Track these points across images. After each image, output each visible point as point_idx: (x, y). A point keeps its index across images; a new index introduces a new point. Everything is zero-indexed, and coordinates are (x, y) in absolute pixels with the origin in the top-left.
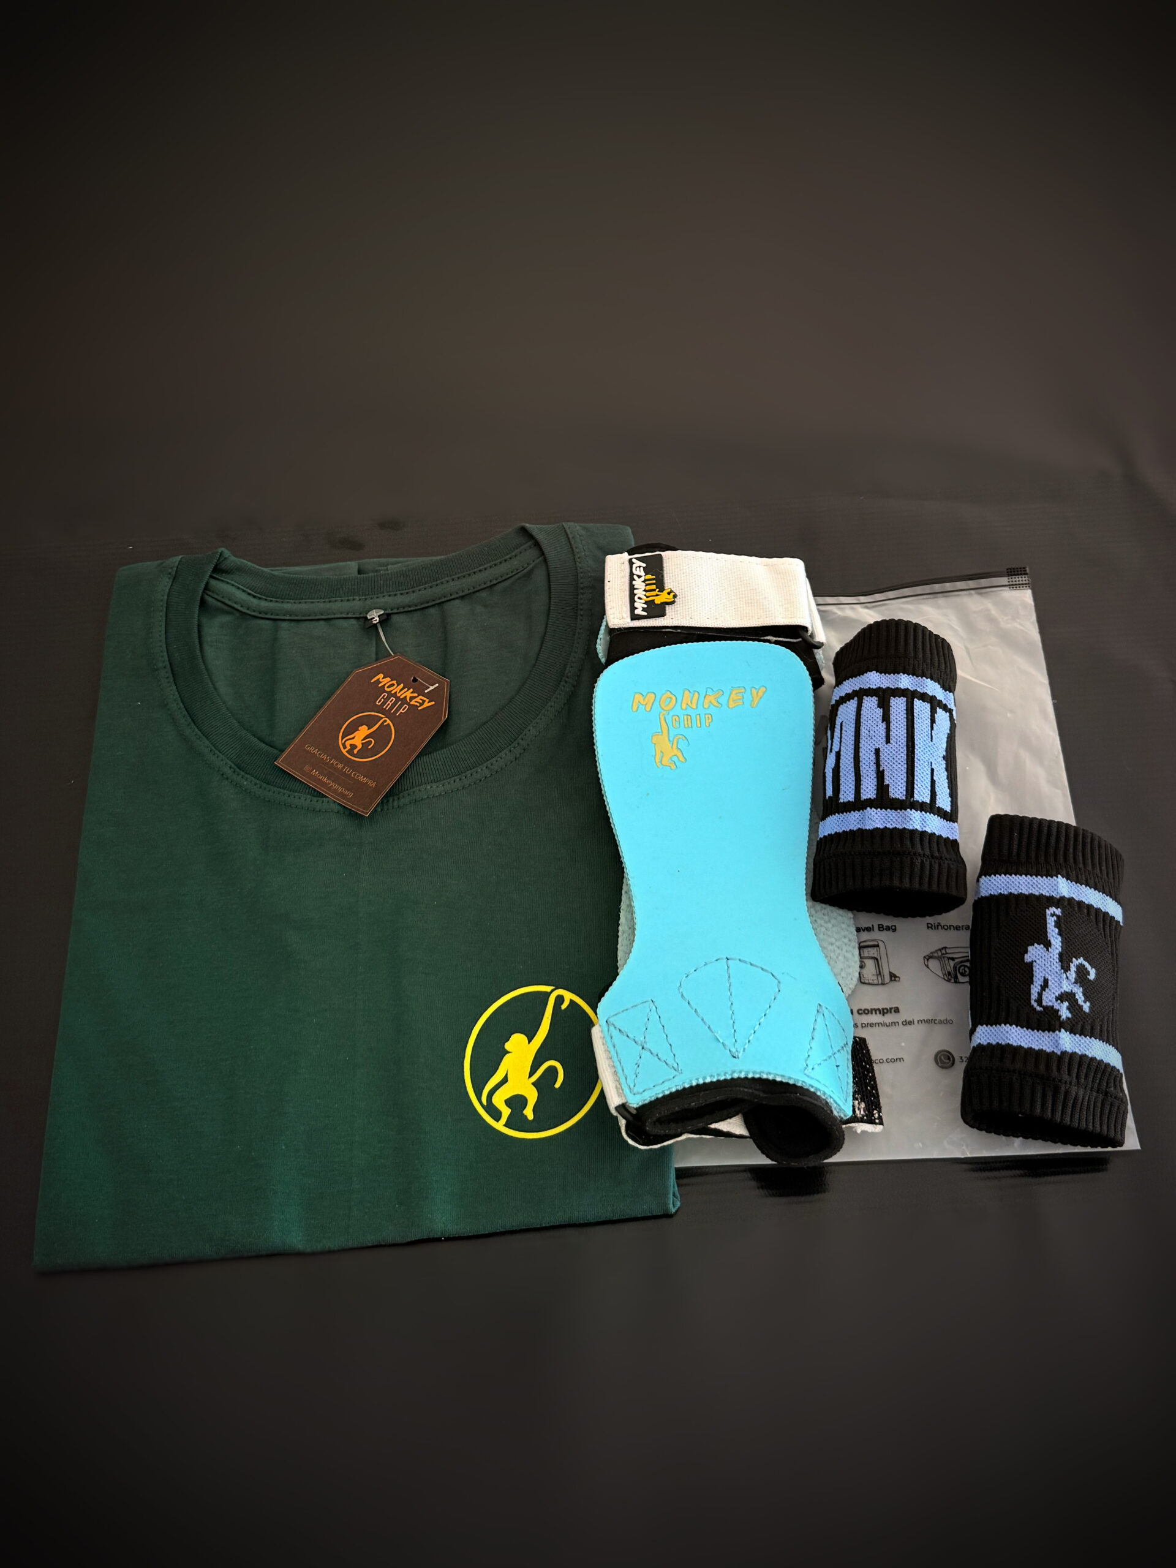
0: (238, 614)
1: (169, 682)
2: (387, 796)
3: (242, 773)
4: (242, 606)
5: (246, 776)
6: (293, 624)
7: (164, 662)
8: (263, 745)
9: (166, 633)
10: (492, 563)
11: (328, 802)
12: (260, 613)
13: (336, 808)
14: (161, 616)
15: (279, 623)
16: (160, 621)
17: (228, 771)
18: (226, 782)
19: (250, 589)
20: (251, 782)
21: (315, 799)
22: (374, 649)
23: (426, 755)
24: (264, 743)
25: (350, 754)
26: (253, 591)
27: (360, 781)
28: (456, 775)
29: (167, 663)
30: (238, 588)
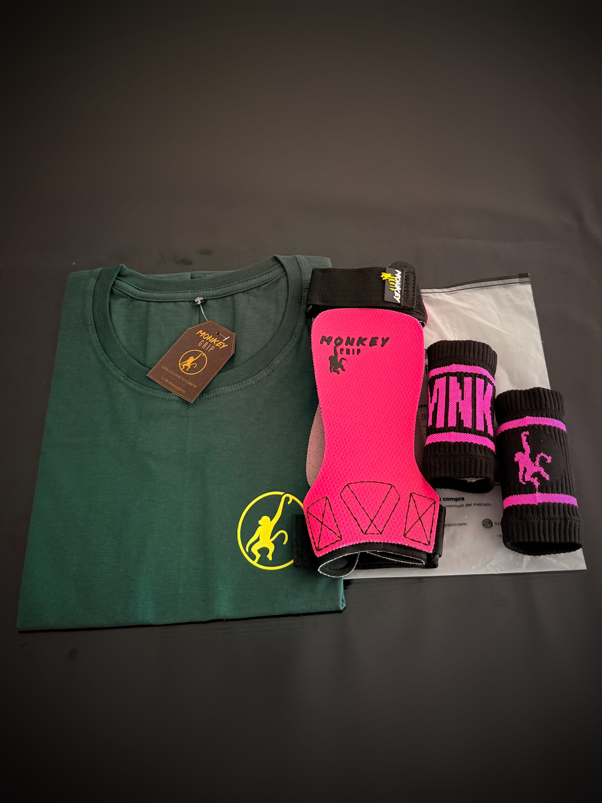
0: (129, 298)
1: (93, 332)
2: (202, 393)
3: (129, 379)
4: (132, 294)
5: (131, 381)
6: (157, 304)
7: (91, 321)
8: (140, 365)
9: (93, 307)
10: (259, 275)
11: (173, 395)
12: (141, 298)
13: (177, 398)
14: (90, 298)
15: (150, 303)
16: (90, 301)
17: (122, 378)
18: (121, 384)
19: (136, 286)
20: (134, 384)
21: (166, 394)
22: (198, 317)
23: (222, 372)
24: (141, 364)
25: (184, 371)
26: (137, 286)
27: (189, 385)
28: (238, 383)
29: (93, 322)
30: (130, 285)
